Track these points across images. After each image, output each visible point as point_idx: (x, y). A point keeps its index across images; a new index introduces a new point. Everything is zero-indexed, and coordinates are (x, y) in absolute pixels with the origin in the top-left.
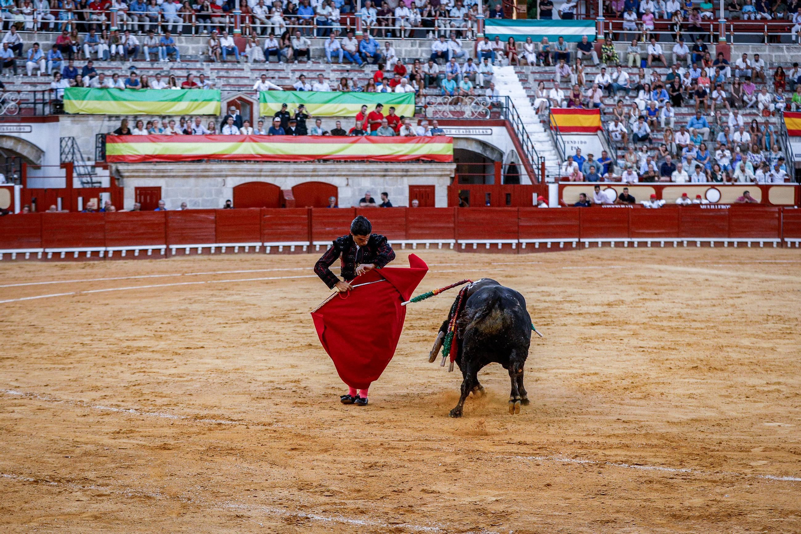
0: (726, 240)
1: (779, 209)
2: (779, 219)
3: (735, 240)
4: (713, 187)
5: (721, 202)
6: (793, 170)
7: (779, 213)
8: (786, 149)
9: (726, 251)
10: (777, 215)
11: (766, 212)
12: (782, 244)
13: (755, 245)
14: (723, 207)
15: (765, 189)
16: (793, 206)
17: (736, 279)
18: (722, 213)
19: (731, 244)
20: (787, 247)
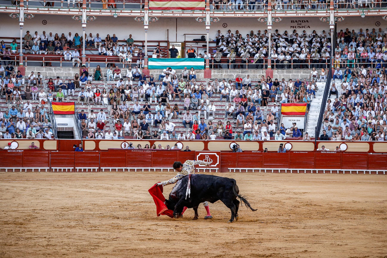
0: (21, 168)
1: (49, 152)
2: (48, 157)
3: (26, 168)
4: (14, 141)
5: (18, 148)
6: (56, 132)
7: (49, 154)
8: (53, 121)
9: (21, 174)
10: (47, 155)
11: (42, 153)
12: (51, 170)
13: (36, 170)
14: (19, 151)
15: (41, 142)
16: (56, 150)
17: (22, 188)
18: (19, 154)
19: (23, 170)
20: (52, 172)
